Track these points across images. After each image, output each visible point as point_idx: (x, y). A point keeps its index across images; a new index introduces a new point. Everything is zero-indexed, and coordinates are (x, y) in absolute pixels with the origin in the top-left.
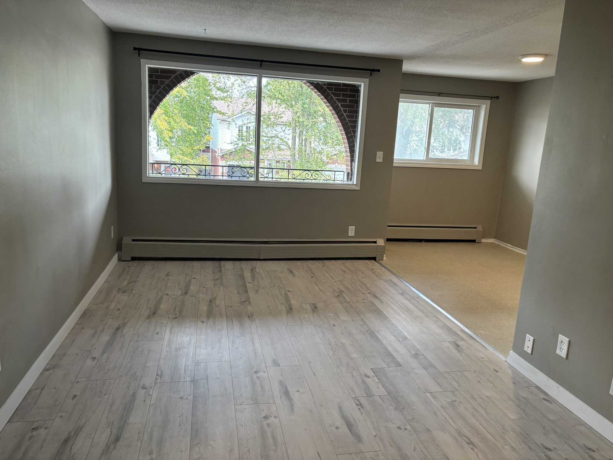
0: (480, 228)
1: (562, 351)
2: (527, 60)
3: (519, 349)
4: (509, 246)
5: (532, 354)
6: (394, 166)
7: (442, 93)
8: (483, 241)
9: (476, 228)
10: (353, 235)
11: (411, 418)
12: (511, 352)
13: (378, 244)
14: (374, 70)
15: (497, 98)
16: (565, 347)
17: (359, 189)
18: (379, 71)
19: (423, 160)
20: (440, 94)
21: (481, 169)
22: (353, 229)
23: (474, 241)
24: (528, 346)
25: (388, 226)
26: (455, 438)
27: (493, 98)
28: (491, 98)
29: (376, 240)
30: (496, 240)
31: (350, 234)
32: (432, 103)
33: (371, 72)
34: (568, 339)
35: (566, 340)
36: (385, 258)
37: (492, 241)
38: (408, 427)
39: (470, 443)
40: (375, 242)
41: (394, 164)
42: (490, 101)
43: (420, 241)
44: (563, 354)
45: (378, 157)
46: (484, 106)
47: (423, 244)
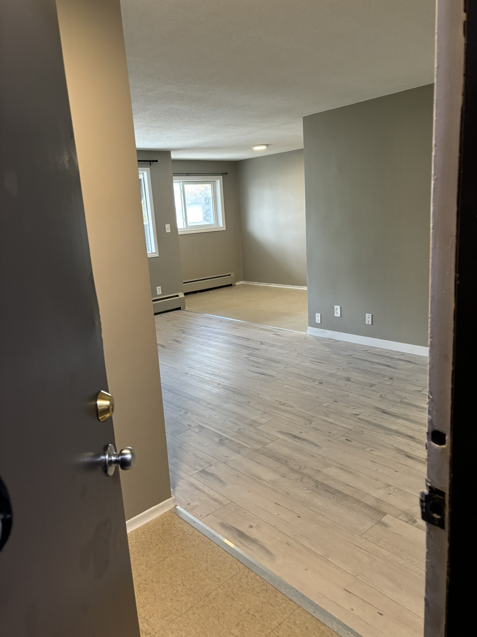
0: (233, 275)
1: (338, 314)
2: (256, 148)
3: (312, 323)
4: (256, 284)
5: (321, 323)
6: (179, 234)
7: (189, 173)
8: (237, 284)
9: (230, 275)
10: (161, 293)
11: (286, 364)
12: (309, 327)
13: (180, 297)
14: (153, 161)
15: (226, 173)
16: (339, 311)
17: (158, 256)
18: (157, 161)
19: (184, 229)
20: (188, 174)
21: (225, 230)
22: (159, 289)
23: (231, 285)
24: (318, 319)
25: (184, 283)
26: (312, 363)
27: (224, 174)
28: (222, 174)
29: (177, 294)
30: (244, 281)
31: (158, 293)
32: (182, 182)
33: (150, 163)
34: (340, 306)
35: (339, 307)
36: (186, 307)
37: (241, 283)
38: (289, 366)
39: (319, 362)
40: (178, 296)
41: (179, 233)
42: (222, 176)
43: (196, 292)
44: (339, 315)
45: (167, 229)
46: (219, 181)
47: (198, 294)
